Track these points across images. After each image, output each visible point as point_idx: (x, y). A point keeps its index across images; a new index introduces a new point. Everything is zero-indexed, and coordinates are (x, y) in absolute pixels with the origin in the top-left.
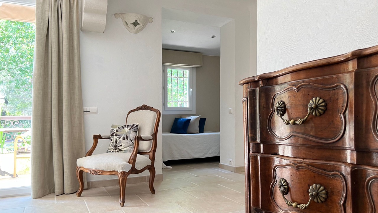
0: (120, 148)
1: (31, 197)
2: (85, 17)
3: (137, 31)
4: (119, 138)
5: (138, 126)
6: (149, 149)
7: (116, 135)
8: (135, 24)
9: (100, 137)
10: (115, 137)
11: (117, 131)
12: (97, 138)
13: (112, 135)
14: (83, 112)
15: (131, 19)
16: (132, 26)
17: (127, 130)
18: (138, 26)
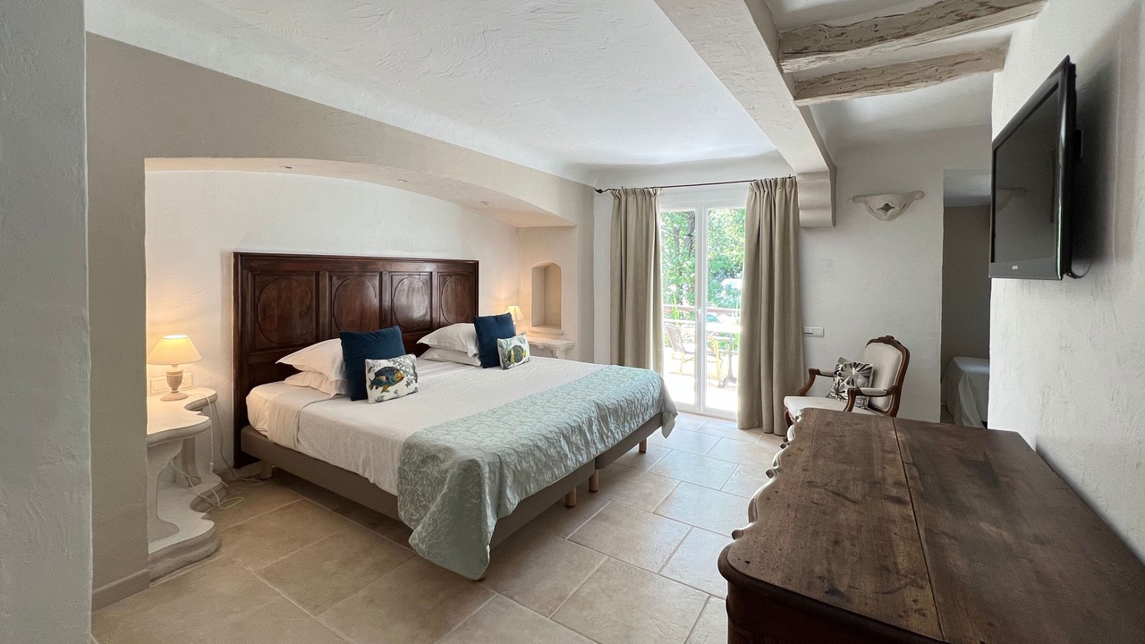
0: (842, 394)
1: (736, 425)
2: (804, 216)
3: (892, 217)
4: (843, 381)
5: (871, 368)
6: (886, 407)
7: (840, 375)
8: (887, 208)
9: (818, 372)
10: (839, 378)
11: (842, 370)
12: (814, 373)
13: (836, 373)
14: (802, 334)
15: (879, 202)
16: (881, 212)
17: (854, 371)
18: (891, 212)
